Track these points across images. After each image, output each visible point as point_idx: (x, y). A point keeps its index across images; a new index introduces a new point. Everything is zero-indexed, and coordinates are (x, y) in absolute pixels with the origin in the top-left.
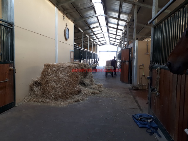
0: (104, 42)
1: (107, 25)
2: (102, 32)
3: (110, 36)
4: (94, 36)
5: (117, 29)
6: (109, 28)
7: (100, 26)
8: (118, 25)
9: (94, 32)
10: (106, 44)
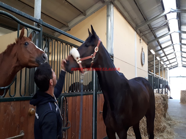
0: (176, 63)
1: (181, 42)
2: (174, 51)
3: (183, 56)
4: (165, 57)
6: (183, 46)
7: (172, 45)
10: (177, 66)
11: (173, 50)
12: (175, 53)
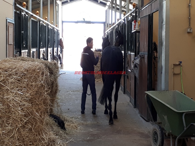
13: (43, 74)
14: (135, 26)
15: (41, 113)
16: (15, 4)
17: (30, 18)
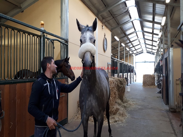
0: (141, 50)
1: (142, 29)
3: (146, 42)
4: (130, 44)
5: (153, 33)
6: (145, 33)
7: (135, 32)
8: (153, 28)
9: (129, 39)
10: (142, 52)
11: (137, 37)
12: (139, 40)
13: (114, 83)
14: (161, 63)
15: (113, 97)
16: (112, 57)
17: (119, 62)
